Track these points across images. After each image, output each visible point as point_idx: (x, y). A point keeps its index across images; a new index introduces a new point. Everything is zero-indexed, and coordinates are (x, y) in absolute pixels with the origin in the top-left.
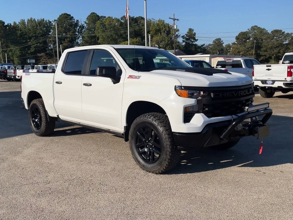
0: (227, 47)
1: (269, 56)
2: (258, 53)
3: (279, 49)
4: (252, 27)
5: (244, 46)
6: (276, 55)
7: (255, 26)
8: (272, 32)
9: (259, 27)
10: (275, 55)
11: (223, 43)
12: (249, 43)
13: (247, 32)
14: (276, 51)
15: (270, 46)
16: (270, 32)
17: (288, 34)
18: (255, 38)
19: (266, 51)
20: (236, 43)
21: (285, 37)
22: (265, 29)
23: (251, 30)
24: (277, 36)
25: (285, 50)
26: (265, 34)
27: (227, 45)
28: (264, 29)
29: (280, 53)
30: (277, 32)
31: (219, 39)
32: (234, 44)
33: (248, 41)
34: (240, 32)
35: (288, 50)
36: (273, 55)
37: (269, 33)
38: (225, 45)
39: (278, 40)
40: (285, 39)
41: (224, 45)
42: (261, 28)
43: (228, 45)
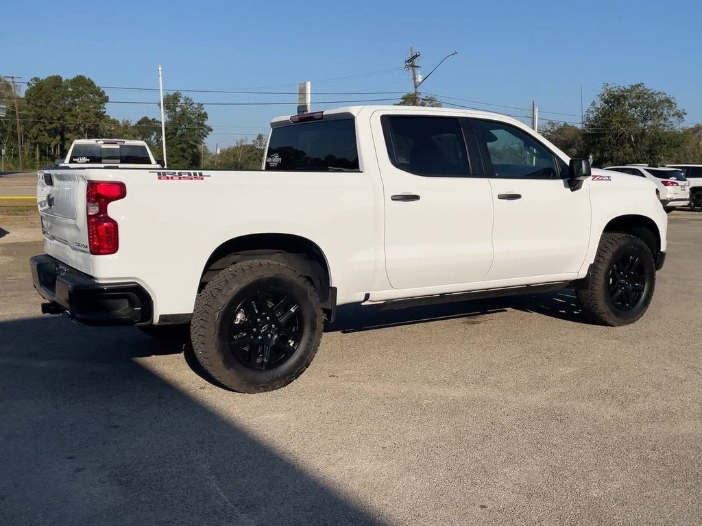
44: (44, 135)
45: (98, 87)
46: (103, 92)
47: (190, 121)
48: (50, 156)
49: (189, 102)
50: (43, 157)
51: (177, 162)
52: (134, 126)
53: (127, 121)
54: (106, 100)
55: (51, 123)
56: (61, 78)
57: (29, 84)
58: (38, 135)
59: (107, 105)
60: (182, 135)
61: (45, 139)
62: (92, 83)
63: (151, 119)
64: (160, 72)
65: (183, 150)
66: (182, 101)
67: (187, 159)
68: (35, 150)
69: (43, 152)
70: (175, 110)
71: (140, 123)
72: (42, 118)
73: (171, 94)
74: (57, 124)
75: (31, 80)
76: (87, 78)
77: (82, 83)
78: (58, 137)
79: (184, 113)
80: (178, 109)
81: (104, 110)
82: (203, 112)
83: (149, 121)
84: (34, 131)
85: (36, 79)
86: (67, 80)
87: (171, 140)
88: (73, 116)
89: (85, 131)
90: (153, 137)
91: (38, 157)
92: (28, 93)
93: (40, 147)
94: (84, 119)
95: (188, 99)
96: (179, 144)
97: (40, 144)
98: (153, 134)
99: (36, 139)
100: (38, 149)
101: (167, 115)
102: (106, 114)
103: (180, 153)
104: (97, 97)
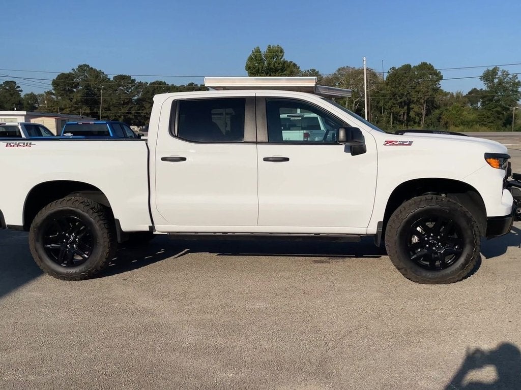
0: (27, 99)
1: (114, 118)
2: (94, 113)
3: (129, 106)
4: (80, 66)
5: (69, 99)
6: (124, 116)
7: (85, 65)
8: (115, 78)
9: (92, 68)
10: (122, 117)
11: (21, 91)
12: (79, 95)
13: (71, 74)
14: (124, 110)
15: (115, 101)
16: (111, 78)
17: (140, 83)
18: (87, 87)
19: (108, 109)
20: (54, 92)
21: (137, 87)
22: (103, 73)
23: (79, 71)
24: (124, 86)
25: (139, 110)
26: (103, 80)
27: (27, 95)
28: (101, 72)
29: (130, 113)
30: (124, 79)
31: (11, 82)
32: (49, 93)
33: (75, 90)
34: (59, 74)
35: (143, 110)
36: (120, 117)
37: (109, 79)
38: (25, 94)
39: (126, 93)
40: (138, 92)
41: (22, 95)
42: (95, 70)
43: (31, 94)
44: (396, 107)
45: (436, 70)
46: (440, 73)
47: (505, 89)
48: (400, 121)
49: (506, 74)
50: (395, 122)
51: (492, 122)
52: (465, 96)
53: (460, 93)
54: (441, 78)
55: (401, 98)
56: (410, 66)
57: (388, 72)
58: (392, 107)
59: (441, 82)
60: (497, 101)
61: (397, 109)
62: (432, 66)
63: (479, 90)
64: (365, 62)
65: (498, 112)
66: (500, 73)
67: (501, 119)
68: (389, 117)
69: (395, 118)
70: (493, 81)
71: (470, 93)
72: (396, 94)
73: (491, 69)
74: (405, 98)
75: (390, 70)
76: (428, 63)
77: (426, 68)
78: (406, 107)
79: (500, 83)
80: (496, 81)
81: (439, 86)
82: (517, 81)
83: (477, 91)
84: (390, 104)
85: (393, 68)
86: (414, 66)
87: (489, 105)
88: (416, 91)
89: (424, 103)
90: (479, 104)
91: (391, 122)
92: (388, 78)
93: (393, 115)
94: (423, 93)
95: (505, 72)
96: (495, 107)
97: (393, 113)
98: (479, 101)
99: (390, 109)
100: (391, 117)
101: (486, 86)
102: (441, 88)
103: (496, 115)
104: (434, 77)
